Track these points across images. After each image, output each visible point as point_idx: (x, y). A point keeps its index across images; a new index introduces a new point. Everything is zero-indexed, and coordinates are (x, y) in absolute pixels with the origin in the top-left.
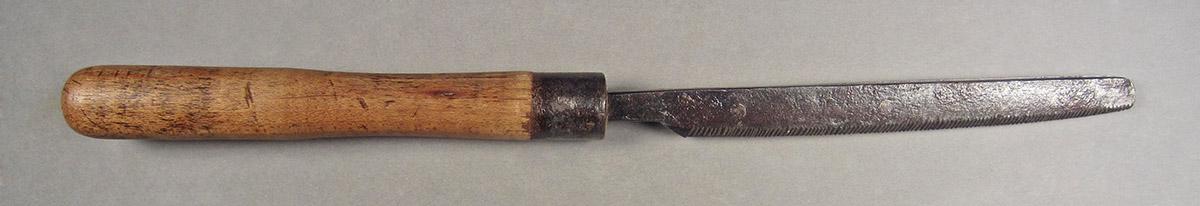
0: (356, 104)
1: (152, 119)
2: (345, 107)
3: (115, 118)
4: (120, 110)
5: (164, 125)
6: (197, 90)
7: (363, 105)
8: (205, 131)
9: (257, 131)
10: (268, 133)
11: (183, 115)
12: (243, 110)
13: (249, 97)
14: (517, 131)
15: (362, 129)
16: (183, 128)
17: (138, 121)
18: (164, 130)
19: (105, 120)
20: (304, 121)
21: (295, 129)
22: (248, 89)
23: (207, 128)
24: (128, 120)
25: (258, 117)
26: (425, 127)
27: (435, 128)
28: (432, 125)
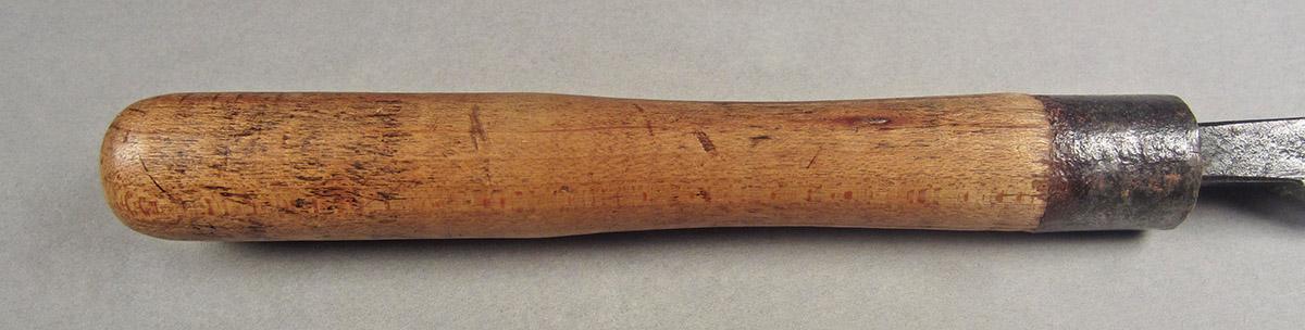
0: (693, 143)
1: (278, 176)
2: (669, 149)
3: (205, 176)
4: (217, 159)
5: (302, 190)
6: (374, 120)
7: (708, 145)
8: (380, 206)
9: (486, 203)
10: (508, 207)
11: (341, 170)
12: (464, 156)
13: (476, 130)
14: (1020, 196)
15: (699, 200)
16: (339, 197)
17: (248, 182)
18: (299, 203)
19: (184, 181)
20: (585, 179)
21: (563, 199)
22: (474, 117)
23: (386, 197)
24: (229, 180)
25: (492, 171)
26: (825, 195)
27: (848, 195)
28: (844, 189)
